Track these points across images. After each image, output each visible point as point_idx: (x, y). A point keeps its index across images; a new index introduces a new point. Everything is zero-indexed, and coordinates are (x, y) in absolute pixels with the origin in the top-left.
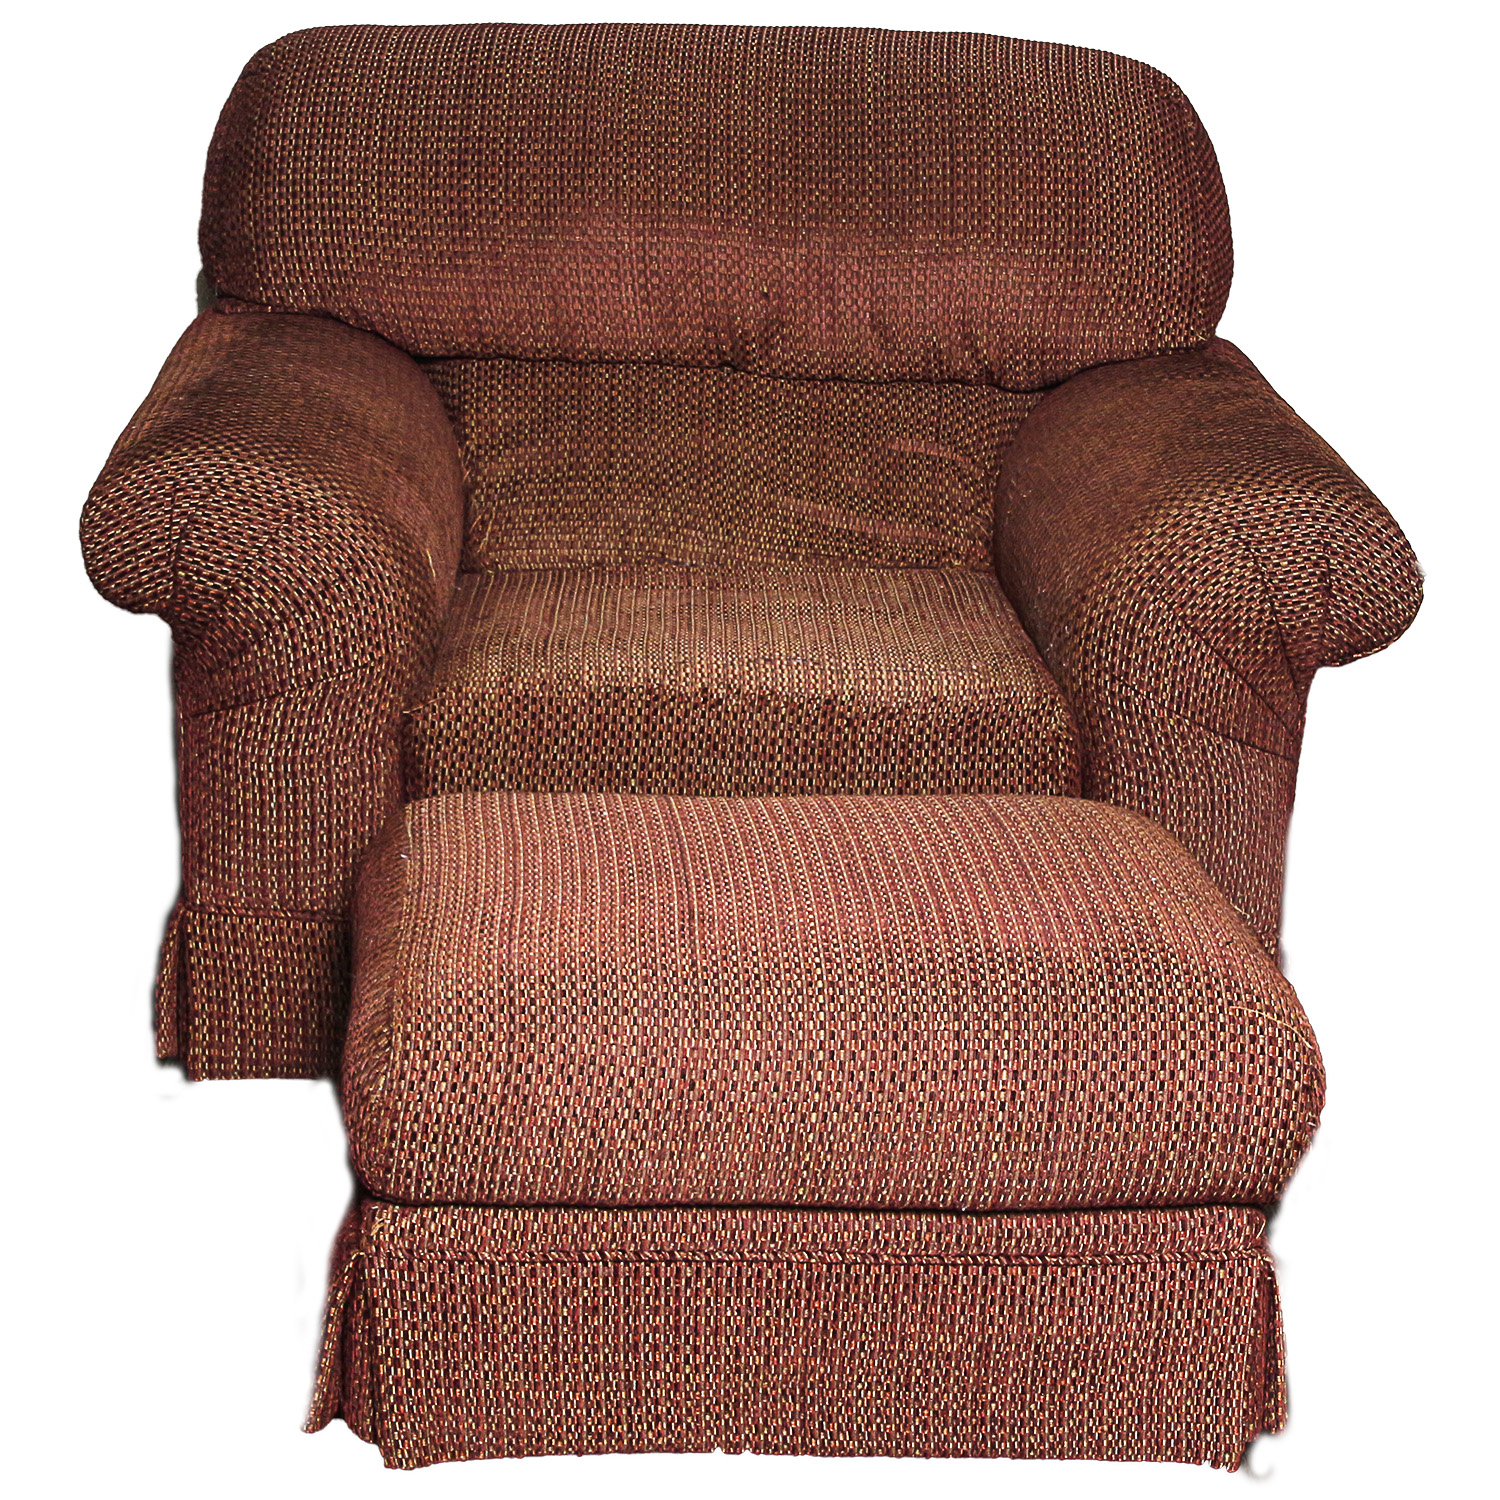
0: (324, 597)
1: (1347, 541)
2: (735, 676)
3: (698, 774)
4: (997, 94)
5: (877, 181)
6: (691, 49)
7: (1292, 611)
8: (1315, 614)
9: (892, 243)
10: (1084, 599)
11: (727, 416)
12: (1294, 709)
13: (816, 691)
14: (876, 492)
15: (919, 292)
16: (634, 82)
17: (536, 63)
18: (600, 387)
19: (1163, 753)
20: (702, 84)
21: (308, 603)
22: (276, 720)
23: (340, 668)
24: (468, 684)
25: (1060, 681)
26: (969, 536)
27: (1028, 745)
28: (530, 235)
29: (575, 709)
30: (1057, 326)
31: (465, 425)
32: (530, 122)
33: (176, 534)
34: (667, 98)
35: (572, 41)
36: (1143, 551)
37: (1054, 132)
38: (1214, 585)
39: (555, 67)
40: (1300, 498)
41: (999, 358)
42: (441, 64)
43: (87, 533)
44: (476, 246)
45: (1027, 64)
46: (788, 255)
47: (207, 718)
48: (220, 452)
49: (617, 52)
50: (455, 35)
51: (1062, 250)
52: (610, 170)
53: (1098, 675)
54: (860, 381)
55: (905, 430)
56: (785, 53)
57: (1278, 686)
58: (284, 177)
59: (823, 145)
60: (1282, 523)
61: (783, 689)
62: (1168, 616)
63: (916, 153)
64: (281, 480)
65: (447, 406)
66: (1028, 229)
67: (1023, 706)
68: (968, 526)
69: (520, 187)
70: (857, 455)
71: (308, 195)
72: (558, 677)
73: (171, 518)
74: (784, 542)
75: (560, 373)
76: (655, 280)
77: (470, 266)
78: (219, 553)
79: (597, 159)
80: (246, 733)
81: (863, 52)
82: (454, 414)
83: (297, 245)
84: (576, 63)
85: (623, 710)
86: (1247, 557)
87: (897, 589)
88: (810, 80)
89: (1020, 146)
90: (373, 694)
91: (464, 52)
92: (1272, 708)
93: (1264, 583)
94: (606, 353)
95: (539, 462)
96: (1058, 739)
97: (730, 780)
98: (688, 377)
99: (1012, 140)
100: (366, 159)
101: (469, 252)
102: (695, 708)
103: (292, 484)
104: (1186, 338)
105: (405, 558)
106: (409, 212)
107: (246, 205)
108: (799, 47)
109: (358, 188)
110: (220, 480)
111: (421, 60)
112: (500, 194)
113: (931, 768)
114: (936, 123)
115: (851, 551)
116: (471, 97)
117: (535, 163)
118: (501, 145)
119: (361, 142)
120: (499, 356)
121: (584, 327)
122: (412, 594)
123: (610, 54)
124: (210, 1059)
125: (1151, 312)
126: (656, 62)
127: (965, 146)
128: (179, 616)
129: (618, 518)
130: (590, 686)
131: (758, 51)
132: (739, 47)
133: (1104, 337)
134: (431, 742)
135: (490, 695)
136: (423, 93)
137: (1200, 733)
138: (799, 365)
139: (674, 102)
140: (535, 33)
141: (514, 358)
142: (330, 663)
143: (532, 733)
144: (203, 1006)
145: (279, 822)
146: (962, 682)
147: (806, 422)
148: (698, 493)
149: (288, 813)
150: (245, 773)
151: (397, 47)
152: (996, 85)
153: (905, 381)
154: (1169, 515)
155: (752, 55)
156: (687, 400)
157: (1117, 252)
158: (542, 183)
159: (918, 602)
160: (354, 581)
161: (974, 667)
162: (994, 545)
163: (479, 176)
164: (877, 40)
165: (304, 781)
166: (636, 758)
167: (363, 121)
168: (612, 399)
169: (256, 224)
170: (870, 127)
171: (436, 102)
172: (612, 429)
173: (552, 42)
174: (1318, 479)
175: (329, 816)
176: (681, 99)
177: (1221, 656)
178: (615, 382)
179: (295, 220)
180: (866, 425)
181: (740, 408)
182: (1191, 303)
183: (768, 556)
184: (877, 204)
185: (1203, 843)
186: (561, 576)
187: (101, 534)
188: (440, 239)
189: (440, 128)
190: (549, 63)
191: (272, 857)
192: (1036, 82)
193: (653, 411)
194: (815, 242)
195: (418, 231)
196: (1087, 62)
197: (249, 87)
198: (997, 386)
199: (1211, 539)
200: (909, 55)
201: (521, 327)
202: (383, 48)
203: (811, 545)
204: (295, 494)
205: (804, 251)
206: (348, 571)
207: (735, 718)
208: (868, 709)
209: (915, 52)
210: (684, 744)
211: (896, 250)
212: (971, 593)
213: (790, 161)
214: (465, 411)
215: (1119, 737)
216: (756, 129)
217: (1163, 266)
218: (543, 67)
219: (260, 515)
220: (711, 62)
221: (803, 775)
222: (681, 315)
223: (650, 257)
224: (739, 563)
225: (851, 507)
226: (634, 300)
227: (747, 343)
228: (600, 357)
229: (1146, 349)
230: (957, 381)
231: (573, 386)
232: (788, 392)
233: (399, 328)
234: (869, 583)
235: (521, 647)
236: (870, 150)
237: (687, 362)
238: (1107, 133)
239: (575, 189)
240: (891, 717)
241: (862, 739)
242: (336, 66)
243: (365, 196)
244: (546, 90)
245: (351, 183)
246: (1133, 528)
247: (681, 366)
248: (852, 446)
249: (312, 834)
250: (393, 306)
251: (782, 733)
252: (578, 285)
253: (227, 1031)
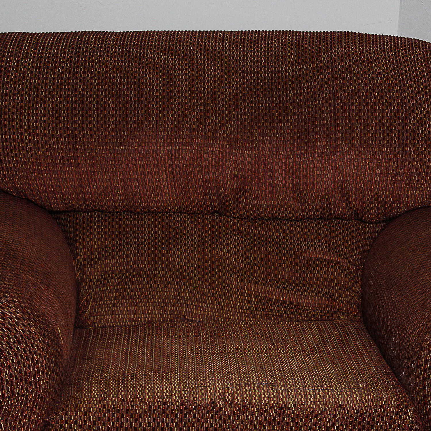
2: (229, 395)
4: (358, 65)
5: (294, 114)
6: (194, 45)
9: (304, 147)
10: (422, 349)
11: (217, 240)
13: (274, 402)
14: (297, 279)
15: (318, 173)
16: (164, 64)
17: (112, 54)
18: (149, 226)
20: (201, 64)
23: (9, 397)
24: (81, 403)
25: (409, 393)
26: (348, 302)
28: (110, 147)
29: (141, 415)
30: (393, 189)
31: (77, 248)
32: (110, 86)
34: (182, 72)
35: (131, 42)
37: (389, 85)
39: (122, 56)
41: (361, 206)
42: (61, 55)
44: (82, 153)
45: (373, 49)
46: (248, 154)
49: (155, 47)
51: (395, 148)
52: (153, 112)
54: (287, 220)
55: (312, 245)
56: (244, 46)
59: (265, 95)
61: (256, 401)
63: (315, 98)
65: (66, 237)
66: (376, 138)
67: (390, 409)
68: (347, 297)
69: (105, 121)
70: (287, 259)
72: (131, 397)
74: (249, 308)
75: (127, 219)
76: (178, 169)
77: (79, 164)
79: (146, 105)
81: (285, 45)
82: (70, 242)
84: (133, 54)
85: (168, 415)
87: (312, 335)
88: (257, 61)
89: (371, 93)
90: (27, 410)
91: (73, 48)
94: (152, 208)
95: (117, 267)
96: (411, 429)
98: (196, 220)
99: (367, 90)
100: (21, 107)
101: (78, 157)
102: (207, 413)
105: (46, 334)
106: (45, 135)
108: (251, 43)
109: (17, 123)
111: (50, 53)
112: (94, 125)
114: (326, 82)
115: (285, 312)
116: (77, 73)
117: (113, 108)
118: (94, 99)
119: (18, 98)
120: (95, 211)
121: (140, 194)
122: (50, 354)
123: (151, 49)
126: (176, 52)
127: (341, 94)
129: (160, 297)
130: (149, 402)
131: (230, 45)
132: (219, 44)
133: (419, 194)
135: (93, 408)
136: (52, 71)
138: (254, 212)
139: (186, 74)
141: (102, 211)
146: (355, 396)
147: (259, 243)
148: (202, 282)
151: (36, 45)
152: (357, 61)
153: (311, 219)
155: (226, 48)
156: (195, 232)
157: (425, 149)
158: (116, 119)
159: (324, 343)
160: (17, 348)
161: (361, 386)
163: (82, 115)
164: (292, 37)
167: (19, 86)
168: (156, 232)
170: (290, 85)
171: (58, 76)
172: (156, 249)
173: (120, 43)
176: (189, 72)
178: (157, 223)
180: (291, 243)
181: (224, 236)
183: (241, 316)
184: (295, 126)
186: (129, 330)
188: (62, 149)
189: (61, 90)
190: (119, 54)
192: (378, 58)
193: (178, 239)
194: (262, 148)
195: (50, 145)
196: (405, 46)
198: (361, 220)
200: (309, 46)
201: (106, 195)
202: (29, 46)
203: (264, 310)
205: (256, 152)
206: (14, 343)
207: (230, 418)
208: (303, 412)
209: (313, 44)
211: (306, 151)
212: (352, 336)
213: (248, 105)
214: (77, 240)
216: (230, 88)
218: (115, 56)
220: (204, 52)
222: (192, 187)
223: (175, 157)
224: (225, 320)
225: (285, 288)
226: (167, 180)
227: (227, 201)
228: (148, 210)
230: (338, 218)
231: (135, 226)
232: (249, 226)
233: (41, 197)
234: (296, 331)
235: (110, 378)
236: (290, 98)
237: (195, 212)
239: (135, 122)
240: (316, 416)
241: (301, 429)
243: (21, 127)
244: (118, 69)
245: (13, 120)
247: (192, 214)
248: (284, 255)
250: (37, 185)
251: (256, 426)
252: (137, 173)
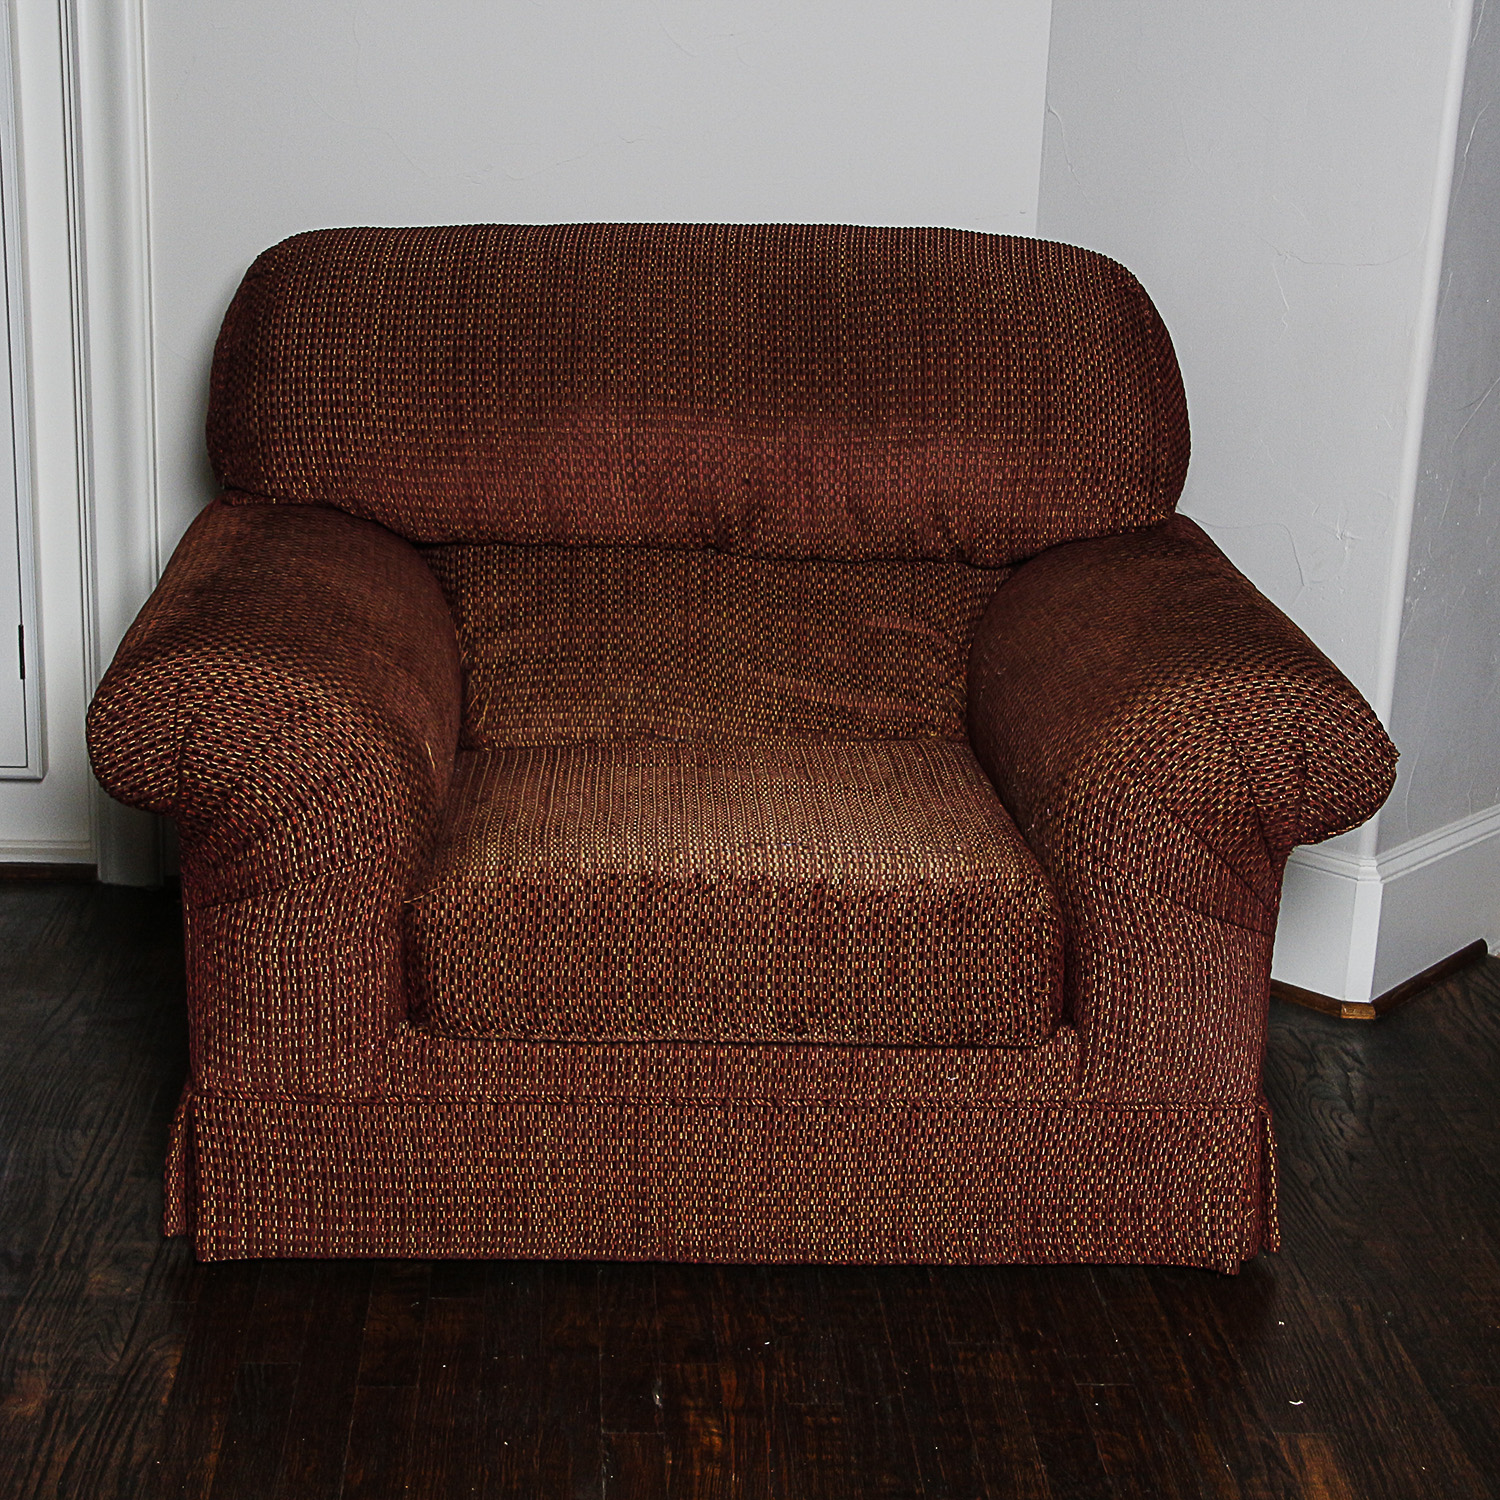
0: (326, 793)
1: (1322, 725)
2: (727, 862)
3: (692, 958)
4: (964, 287)
5: (851, 371)
6: (673, 248)
7: (1269, 794)
8: (1292, 795)
9: (868, 431)
10: (1065, 782)
11: (711, 597)
12: (1271, 886)
13: (806, 876)
14: (854, 667)
15: (892, 477)
16: (620, 280)
17: (526, 263)
18: (590, 570)
19: (1144, 931)
20: (685, 282)
21: (311, 799)
22: (280, 912)
23: (343, 862)
24: (468, 873)
25: (1041, 860)
26: (944, 708)
27: (1013, 925)
28: (522, 428)
29: (572, 896)
30: (1025, 507)
31: (463, 608)
32: (522, 320)
33: (180, 734)
34: (651, 295)
35: (561, 242)
36: (1123, 736)
37: (1019, 323)
38: (1193, 769)
39: (545, 267)
40: (1274, 683)
41: (969, 538)
42: (436, 266)
43: (93, 732)
44: (471, 439)
45: (992, 259)
46: (768, 443)
47: (212, 910)
48: (224, 653)
49: (603, 252)
50: (449, 238)
51: (1028, 435)
52: (598, 365)
53: (1080, 856)
54: (837, 561)
55: (881, 607)
56: (762, 251)
57: (1256, 864)
58: (287, 375)
59: (800, 338)
60: (1258, 708)
61: (774, 873)
62: (1149, 800)
63: (888, 344)
64: (283, 680)
65: (444, 590)
66: (995, 416)
67: (1007, 887)
68: (942, 698)
69: (513, 382)
70: (836, 632)
71: (310, 392)
72: (555, 865)
73: (175, 718)
74: (768, 717)
75: (552, 558)
76: (642, 469)
77: (466, 458)
78: (223, 752)
79: (585, 354)
80: (251, 925)
81: (836, 249)
82: (451, 598)
83: (300, 439)
84: (564, 264)
85: (619, 897)
86: (1225, 742)
87: (878, 763)
88: (786, 276)
89: (986, 337)
90: (375, 885)
91: (457, 253)
92: (1250, 887)
93: (1242, 767)
94: (595, 538)
95: (533, 643)
96: (1042, 920)
97: (723, 963)
98: (674, 560)
99: (980, 331)
100: (366, 357)
101: (464, 445)
102: (689, 893)
103: (294, 683)
104: (1148, 517)
105: (405, 753)
106: (407, 407)
107: (250, 402)
108: (775, 245)
109: (358, 385)
110: (223, 681)
111: (417, 262)
112: (494, 389)
113: (919, 949)
114: (907, 316)
115: (832, 725)
116: (464, 296)
117: (527, 359)
118: (494, 342)
119: (360, 341)
120: (494, 542)
121: (575, 514)
122: (412, 788)
123: (597, 254)
124: (218, 1240)
125: (1115, 492)
126: (640, 261)
127: (934, 338)
128: (184, 813)
129: (610, 696)
130: (586, 874)
131: (737, 249)
132: (718, 246)
133: (1070, 517)
134: (432, 931)
135: (489, 884)
136: (420, 293)
137: (1180, 912)
138: (779, 546)
139: (658, 300)
140: (525, 235)
141: (508, 544)
142: (333, 857)
143: (531, 921)
144: (211, 1188)
145: (284, 1010)
146: (947, 864)
147: (787, 601)
148: (685, 671)
149: (293, 1001)
150: (250, 963)
151: (394, 250)
152: (962, 278)
153: (881, 560)
154: (1147, 700)
155: (731, 254)
156: (673, 582)
157: (1081, 436)
158: (533, 378)
159: (899, 778)
160: (355, 776)
161: (959, 848)
162: (969, 717)
163: (473, 372)
164: (849, 237)
165: (308, 971)
166: (632, 943)
167: (362, 321)
168: (602, 582)
169: (260, 419)
170: (844, 320)
171: (432, 302)
172: (603, 611)
173: (541, 244)
174: (1291, 664)
175: (332, 1004)
176: (664, 296)
177: (1201, 837)
178: (605, 565)
179: (298, 416)
180: (844, 603)
181: (724, 589)
182: (1152, 483)
183: (754, 731)
184: (852, 393)
185: (1185, 1017)
186: (555, 754)
187: (107, 734)
188: (437, 432)
189: (436, 326)
190: (539, 264)
191: (277, 1044)
192: (1000, 275)
193: (642, 593)
194: (794, 431)
195: (416, 425)
196: (1048, 255)
197: (253, 288)
198: (968, 563)
199: (1189, 724)
200: (879, 252)
201: (514, 515)
202: (381, 251)
203: (794, 720)
204: (297, 693)
205: (783, 439)
206: (349, 767)
207: (728, 903)
208: (856, 892)
209: (886, 249)
210: (679, 929)
211: (871, 436)
212: (949, 766)
213: (769, 355)
214: (462, 595)
215: (1101, 916)
216: (736, 323)
217: (1125, 449)
218: (533, 267)
219: (263, 714)
220: (692, 261)
221: (795, 957)
222: (667, 501)
223: (637, 447)
224: (725, 738)
225: (832, 683)
226: (622, 488)
227: (730, 527)
228: (590, 542)
229: (1110, 527)
230: (930, 560)
231: (565, 570)
232: (769, 572)
233: (399, 517)
234: (850, 757)
235: (518, 833)
236: (844, 343)
237: (673, 546)
238: (1070, 323)
239: (565, 384)
240: (880, 899)
241: (852, 922)
242: (336, 269)
243: (365, 392)
244: (536, 289)
245: (351, 380)
246: (1112, 713)
247: (667, 549)
248: (831, 623)
249: (317, 1022)
250: (392, 497)
251: (773, 917)
252: (569, 474)
253: (234, 1213)
